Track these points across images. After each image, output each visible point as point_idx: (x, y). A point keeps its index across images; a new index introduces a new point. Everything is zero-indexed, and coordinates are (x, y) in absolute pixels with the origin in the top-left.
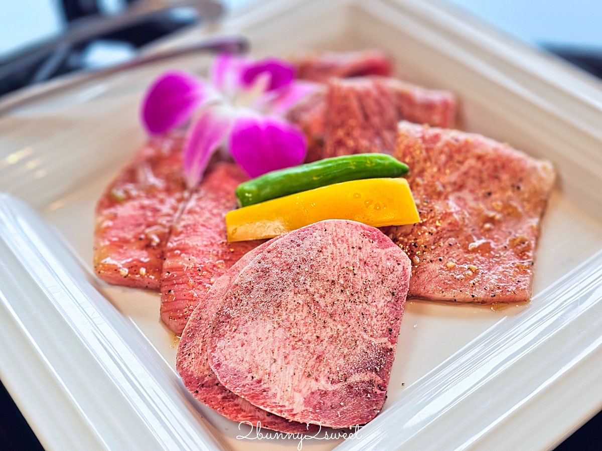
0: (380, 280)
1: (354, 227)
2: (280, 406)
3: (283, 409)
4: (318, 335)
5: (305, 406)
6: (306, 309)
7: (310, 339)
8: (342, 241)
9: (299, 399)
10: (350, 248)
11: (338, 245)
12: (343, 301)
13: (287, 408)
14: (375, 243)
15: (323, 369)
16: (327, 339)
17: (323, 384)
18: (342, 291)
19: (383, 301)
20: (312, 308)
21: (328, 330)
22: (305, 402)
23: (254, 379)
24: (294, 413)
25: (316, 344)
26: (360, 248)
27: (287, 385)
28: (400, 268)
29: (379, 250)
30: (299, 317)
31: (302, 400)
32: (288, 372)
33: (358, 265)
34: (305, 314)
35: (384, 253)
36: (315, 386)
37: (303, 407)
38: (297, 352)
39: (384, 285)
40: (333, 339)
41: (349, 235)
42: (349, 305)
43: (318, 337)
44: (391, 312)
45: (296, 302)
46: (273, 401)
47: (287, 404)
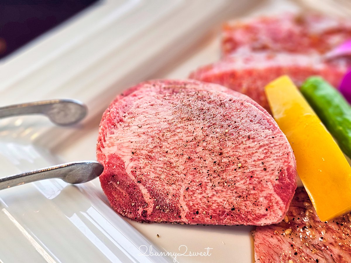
0: (240, 194)
1: (286, 160)
2: (104, 138)
3: (103, 141)
4: (168, 152)
5: (108, 155)
6: (191, 138)
7: (163, 147)
8: (266, 153)
9: (113, 150)
10: (262, 161)
11: (261, 150)
12: (206, 165)
13: (104, 143)
14: (277, 182)
15: (141, 162)
16: (167, 159)
17: (129, 166)
18: (215, 162)
19: (221, 201)
20: (191, 143)
21: (176, 159)
22: (111, 155)
23: (123, 118)
24: (102, 149)
25: (161, 152)
26: (265, 169)
27: (121, 139)
28: (263, 211)
29: (271, 187)
30: (181, 135)
31: (113, 152)
32: (132, 137)
33: (246, 171)
34: (185, 139)
35: (271, 193)
36: (126, 159)
37: (108, 154)
38: (150, 140)
40: (170, 164)
41: (276, 158)
42: (205, 171)
43: (167, 152)
44: (214, 210)
45: (194, 130)
46: (108, 133)
47: (107, 142)
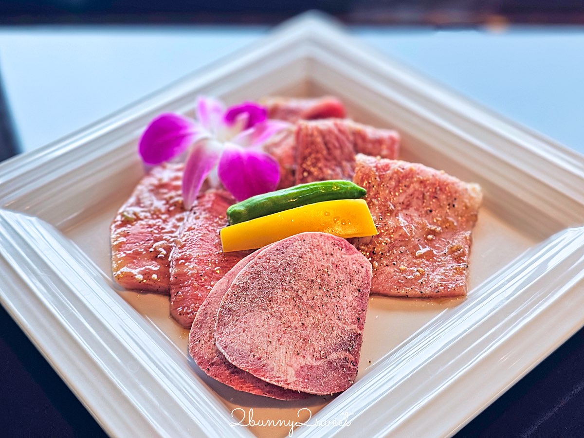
0: (349, 280)
1: (326, 238)
2: (277, 377)
3: (279, 379)
4: (303, 323)
5: (296, 377)
6: (292, 302)
7: (297, 325)
8: (318, 249)
9: (291, 372)
10: (324, 254)
11: (314, 252)
12: (321, 296)
13: (282, 379)
14: (344, 250)
15: (308, 349)
16: (310, 326)
17: (309, 360)
18: (320, 288)
19: (352, 296)
20: (297, 302)
21: (311, 319)
22: (296, 374)
23: (255, 357)
24: (288, 382)
25: (302, 329)
26: (332, 255)
27: (281, 361)
28: (364, 270)
29: (346, 256)
30: (287, 309)
31: (294, 373)
32: (281, 351)
33: (331, 268)
34: (291, 307)
35: (350, 258)
36: (302, 362)
37: (295, 378)
38: (287, 336)
39: (352, 283)
40: (315, 326)
41: (323, 244)
42: (325, 299)
43: (303, 324)
44: (358, 305)
45: (284, 297)
46: (272, 373)
47: (282, 375)
